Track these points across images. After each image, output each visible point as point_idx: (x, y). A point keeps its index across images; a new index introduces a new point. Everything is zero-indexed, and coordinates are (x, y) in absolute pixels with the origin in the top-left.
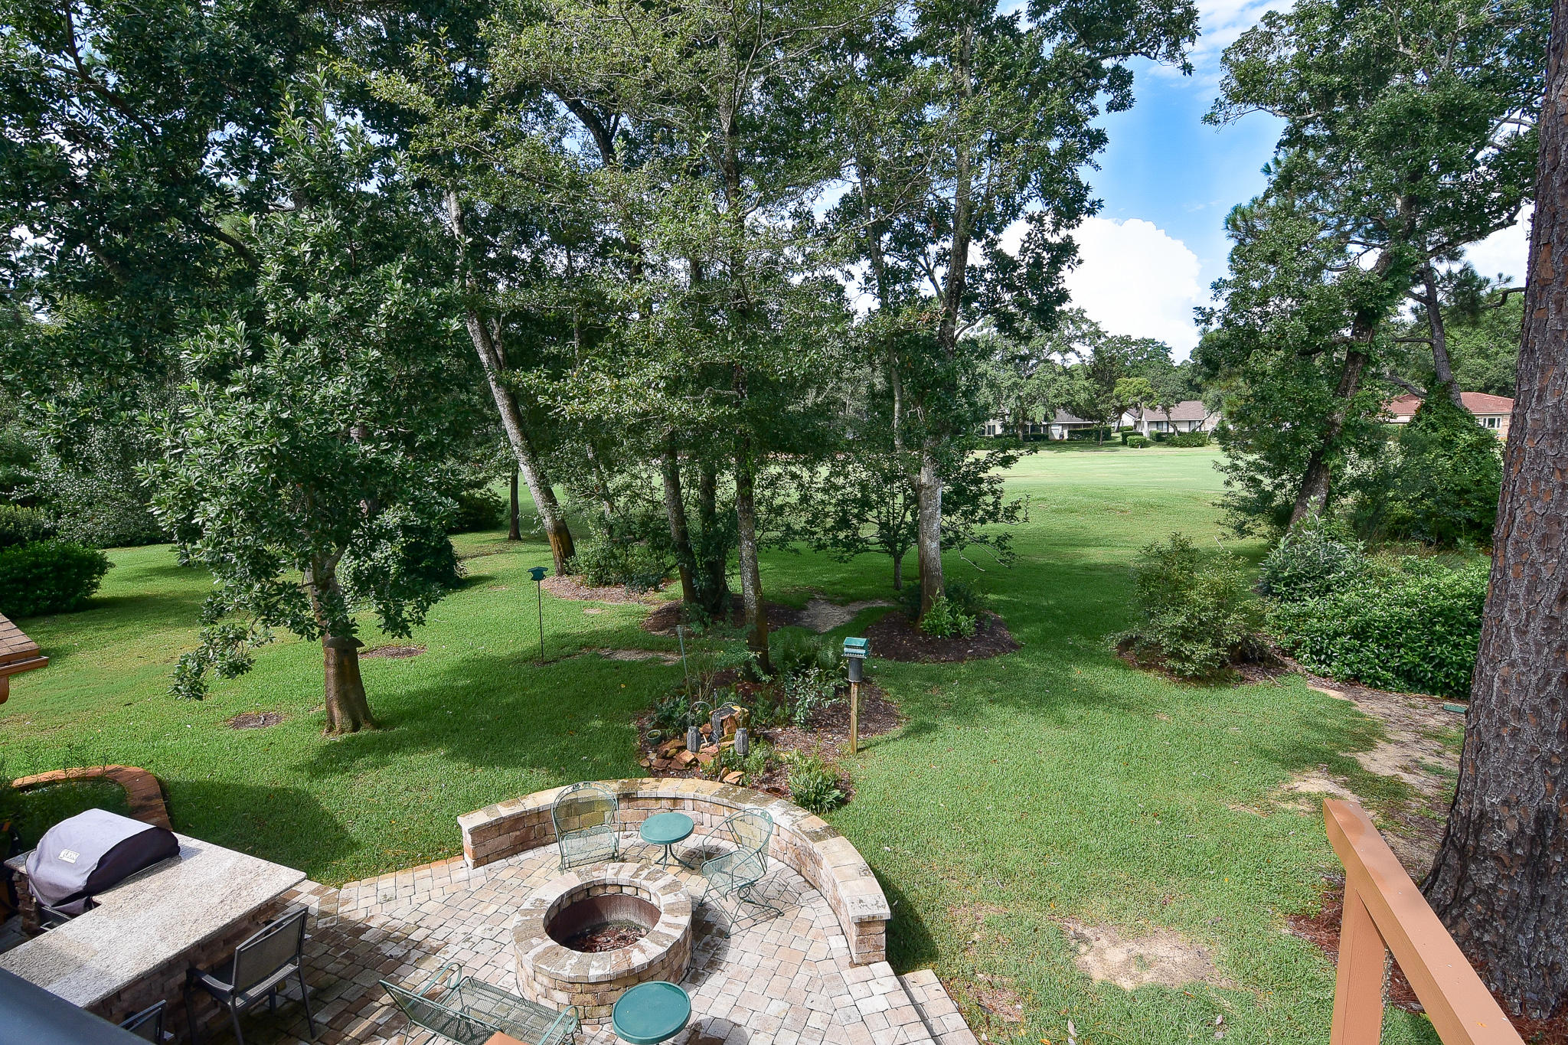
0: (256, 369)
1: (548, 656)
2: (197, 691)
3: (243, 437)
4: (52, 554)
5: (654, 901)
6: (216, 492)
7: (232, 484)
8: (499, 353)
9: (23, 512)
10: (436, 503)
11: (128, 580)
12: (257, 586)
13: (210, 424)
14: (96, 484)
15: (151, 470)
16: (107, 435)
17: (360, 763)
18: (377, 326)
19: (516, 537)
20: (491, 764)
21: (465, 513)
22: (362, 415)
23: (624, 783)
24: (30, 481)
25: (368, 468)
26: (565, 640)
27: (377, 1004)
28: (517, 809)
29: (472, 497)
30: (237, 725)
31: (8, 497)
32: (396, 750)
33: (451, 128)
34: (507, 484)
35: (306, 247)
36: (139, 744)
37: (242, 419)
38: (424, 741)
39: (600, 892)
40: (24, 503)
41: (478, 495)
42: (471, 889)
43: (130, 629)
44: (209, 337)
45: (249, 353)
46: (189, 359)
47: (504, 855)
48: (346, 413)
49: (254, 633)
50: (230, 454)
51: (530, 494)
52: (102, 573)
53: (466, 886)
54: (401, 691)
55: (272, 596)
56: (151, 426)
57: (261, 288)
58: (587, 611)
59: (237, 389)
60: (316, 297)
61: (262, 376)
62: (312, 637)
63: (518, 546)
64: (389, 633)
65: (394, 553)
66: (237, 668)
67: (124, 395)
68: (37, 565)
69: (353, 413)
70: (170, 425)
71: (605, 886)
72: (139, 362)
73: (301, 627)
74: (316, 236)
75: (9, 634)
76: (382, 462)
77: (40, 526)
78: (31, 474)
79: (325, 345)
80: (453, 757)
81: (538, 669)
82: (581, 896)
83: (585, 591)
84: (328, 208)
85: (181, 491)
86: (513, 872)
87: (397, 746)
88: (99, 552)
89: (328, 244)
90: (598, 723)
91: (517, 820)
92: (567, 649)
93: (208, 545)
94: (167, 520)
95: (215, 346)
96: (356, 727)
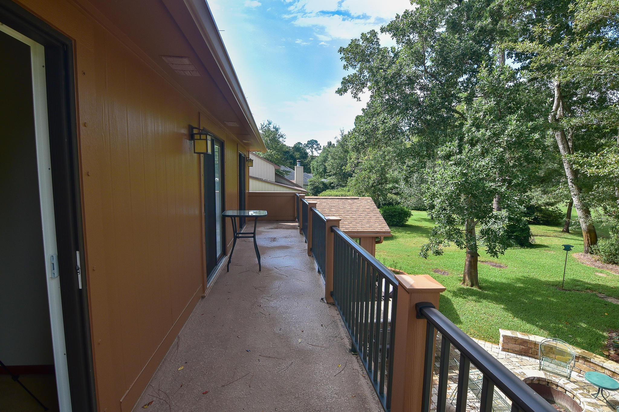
0: (458, 156)
1: (566, 287)
2: (425, 256)
3: (451, 178)
4: (399, 209)
5: (582, 405)
6: (441, 195)
7: (446, 193)
8: (570, 144)
9: (394, 197)
10: (516, 207)
11: (416, 220)
12: (448, 227)
13: (442, 174)
14: (413, 190)
15: (425, 187)
16: (418, 175)
17: (470, 298)
18: (504, 138)
19: (567, 231)
20: (523, 319)
21: (541, 216)
22: (492, 172)
23: (584, 352)
24: (397, 188)
25: (491, 192)
26: (579, 283)
27: (454, 371)
28: (526, 337)
29: (548, 210)
30: (435, 272)
31: (392, 192)
32: (485, 299)
33: (549, 54)
34: (566, 206)
35: (481, 113)
36: (409, 268)
37: (451, 173)
38: (497, 300)
39: (554, 387)
40: (395, 194)
41: (550, 209)
42: (498, 357)
43: (413, 235)
44: (447, 146)
45: (458, 151)
46: (440, 153)
47: (516, 353)
48: (487, 171)
49: (444, 242)
50: (447, 184)
51: (577, 213)
52: (409, 217)
53: (497, 355)
54: (492, 279)
55: (452, 231)
56: (427, 174)
57: (464, 129)
58: (597, 274)
59: (452, 162)
60: (482, 130)
61: (460, 158)
62: (462, 248)
63: (566, 235)
64: (489, 255)
65: (503, 227)
66: (438, 253)
67: (422, 164)
68: (395, 212)
69: (489, 171)
70: (432, 173)
71: (557, 386)
72: (428, 155)
73: (459, 244)
74: (485, 109)
75: (385, 226)
76: (497, 190)
77: (398, 201)
78: (398, 186)
79: (483, 147)
80: (507, 310)
81: (558, 290)
82: (544, 383)
83: (599, 264)
84: (492, 98)
85: (431, 194)
86: (517, 360)
87: (486, 297)
88: (410, 211)
89: (490, 111)
90: (584, 325)
91: (524, 342)
92: (578, 287)
93: (436, 211)
94: (426, 203)
95: (448, 149)
96: (472, 286)
